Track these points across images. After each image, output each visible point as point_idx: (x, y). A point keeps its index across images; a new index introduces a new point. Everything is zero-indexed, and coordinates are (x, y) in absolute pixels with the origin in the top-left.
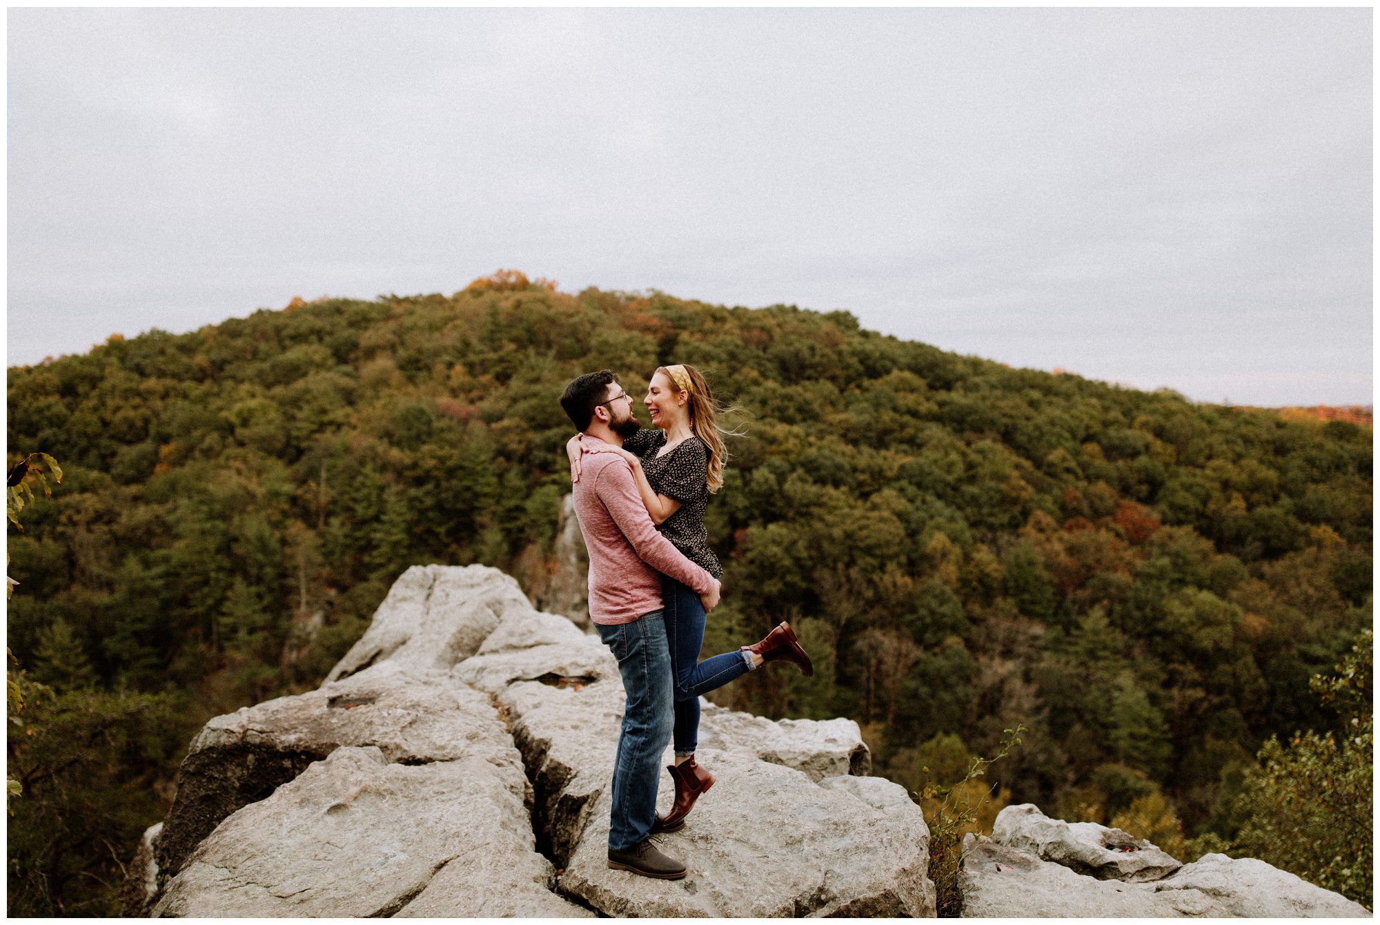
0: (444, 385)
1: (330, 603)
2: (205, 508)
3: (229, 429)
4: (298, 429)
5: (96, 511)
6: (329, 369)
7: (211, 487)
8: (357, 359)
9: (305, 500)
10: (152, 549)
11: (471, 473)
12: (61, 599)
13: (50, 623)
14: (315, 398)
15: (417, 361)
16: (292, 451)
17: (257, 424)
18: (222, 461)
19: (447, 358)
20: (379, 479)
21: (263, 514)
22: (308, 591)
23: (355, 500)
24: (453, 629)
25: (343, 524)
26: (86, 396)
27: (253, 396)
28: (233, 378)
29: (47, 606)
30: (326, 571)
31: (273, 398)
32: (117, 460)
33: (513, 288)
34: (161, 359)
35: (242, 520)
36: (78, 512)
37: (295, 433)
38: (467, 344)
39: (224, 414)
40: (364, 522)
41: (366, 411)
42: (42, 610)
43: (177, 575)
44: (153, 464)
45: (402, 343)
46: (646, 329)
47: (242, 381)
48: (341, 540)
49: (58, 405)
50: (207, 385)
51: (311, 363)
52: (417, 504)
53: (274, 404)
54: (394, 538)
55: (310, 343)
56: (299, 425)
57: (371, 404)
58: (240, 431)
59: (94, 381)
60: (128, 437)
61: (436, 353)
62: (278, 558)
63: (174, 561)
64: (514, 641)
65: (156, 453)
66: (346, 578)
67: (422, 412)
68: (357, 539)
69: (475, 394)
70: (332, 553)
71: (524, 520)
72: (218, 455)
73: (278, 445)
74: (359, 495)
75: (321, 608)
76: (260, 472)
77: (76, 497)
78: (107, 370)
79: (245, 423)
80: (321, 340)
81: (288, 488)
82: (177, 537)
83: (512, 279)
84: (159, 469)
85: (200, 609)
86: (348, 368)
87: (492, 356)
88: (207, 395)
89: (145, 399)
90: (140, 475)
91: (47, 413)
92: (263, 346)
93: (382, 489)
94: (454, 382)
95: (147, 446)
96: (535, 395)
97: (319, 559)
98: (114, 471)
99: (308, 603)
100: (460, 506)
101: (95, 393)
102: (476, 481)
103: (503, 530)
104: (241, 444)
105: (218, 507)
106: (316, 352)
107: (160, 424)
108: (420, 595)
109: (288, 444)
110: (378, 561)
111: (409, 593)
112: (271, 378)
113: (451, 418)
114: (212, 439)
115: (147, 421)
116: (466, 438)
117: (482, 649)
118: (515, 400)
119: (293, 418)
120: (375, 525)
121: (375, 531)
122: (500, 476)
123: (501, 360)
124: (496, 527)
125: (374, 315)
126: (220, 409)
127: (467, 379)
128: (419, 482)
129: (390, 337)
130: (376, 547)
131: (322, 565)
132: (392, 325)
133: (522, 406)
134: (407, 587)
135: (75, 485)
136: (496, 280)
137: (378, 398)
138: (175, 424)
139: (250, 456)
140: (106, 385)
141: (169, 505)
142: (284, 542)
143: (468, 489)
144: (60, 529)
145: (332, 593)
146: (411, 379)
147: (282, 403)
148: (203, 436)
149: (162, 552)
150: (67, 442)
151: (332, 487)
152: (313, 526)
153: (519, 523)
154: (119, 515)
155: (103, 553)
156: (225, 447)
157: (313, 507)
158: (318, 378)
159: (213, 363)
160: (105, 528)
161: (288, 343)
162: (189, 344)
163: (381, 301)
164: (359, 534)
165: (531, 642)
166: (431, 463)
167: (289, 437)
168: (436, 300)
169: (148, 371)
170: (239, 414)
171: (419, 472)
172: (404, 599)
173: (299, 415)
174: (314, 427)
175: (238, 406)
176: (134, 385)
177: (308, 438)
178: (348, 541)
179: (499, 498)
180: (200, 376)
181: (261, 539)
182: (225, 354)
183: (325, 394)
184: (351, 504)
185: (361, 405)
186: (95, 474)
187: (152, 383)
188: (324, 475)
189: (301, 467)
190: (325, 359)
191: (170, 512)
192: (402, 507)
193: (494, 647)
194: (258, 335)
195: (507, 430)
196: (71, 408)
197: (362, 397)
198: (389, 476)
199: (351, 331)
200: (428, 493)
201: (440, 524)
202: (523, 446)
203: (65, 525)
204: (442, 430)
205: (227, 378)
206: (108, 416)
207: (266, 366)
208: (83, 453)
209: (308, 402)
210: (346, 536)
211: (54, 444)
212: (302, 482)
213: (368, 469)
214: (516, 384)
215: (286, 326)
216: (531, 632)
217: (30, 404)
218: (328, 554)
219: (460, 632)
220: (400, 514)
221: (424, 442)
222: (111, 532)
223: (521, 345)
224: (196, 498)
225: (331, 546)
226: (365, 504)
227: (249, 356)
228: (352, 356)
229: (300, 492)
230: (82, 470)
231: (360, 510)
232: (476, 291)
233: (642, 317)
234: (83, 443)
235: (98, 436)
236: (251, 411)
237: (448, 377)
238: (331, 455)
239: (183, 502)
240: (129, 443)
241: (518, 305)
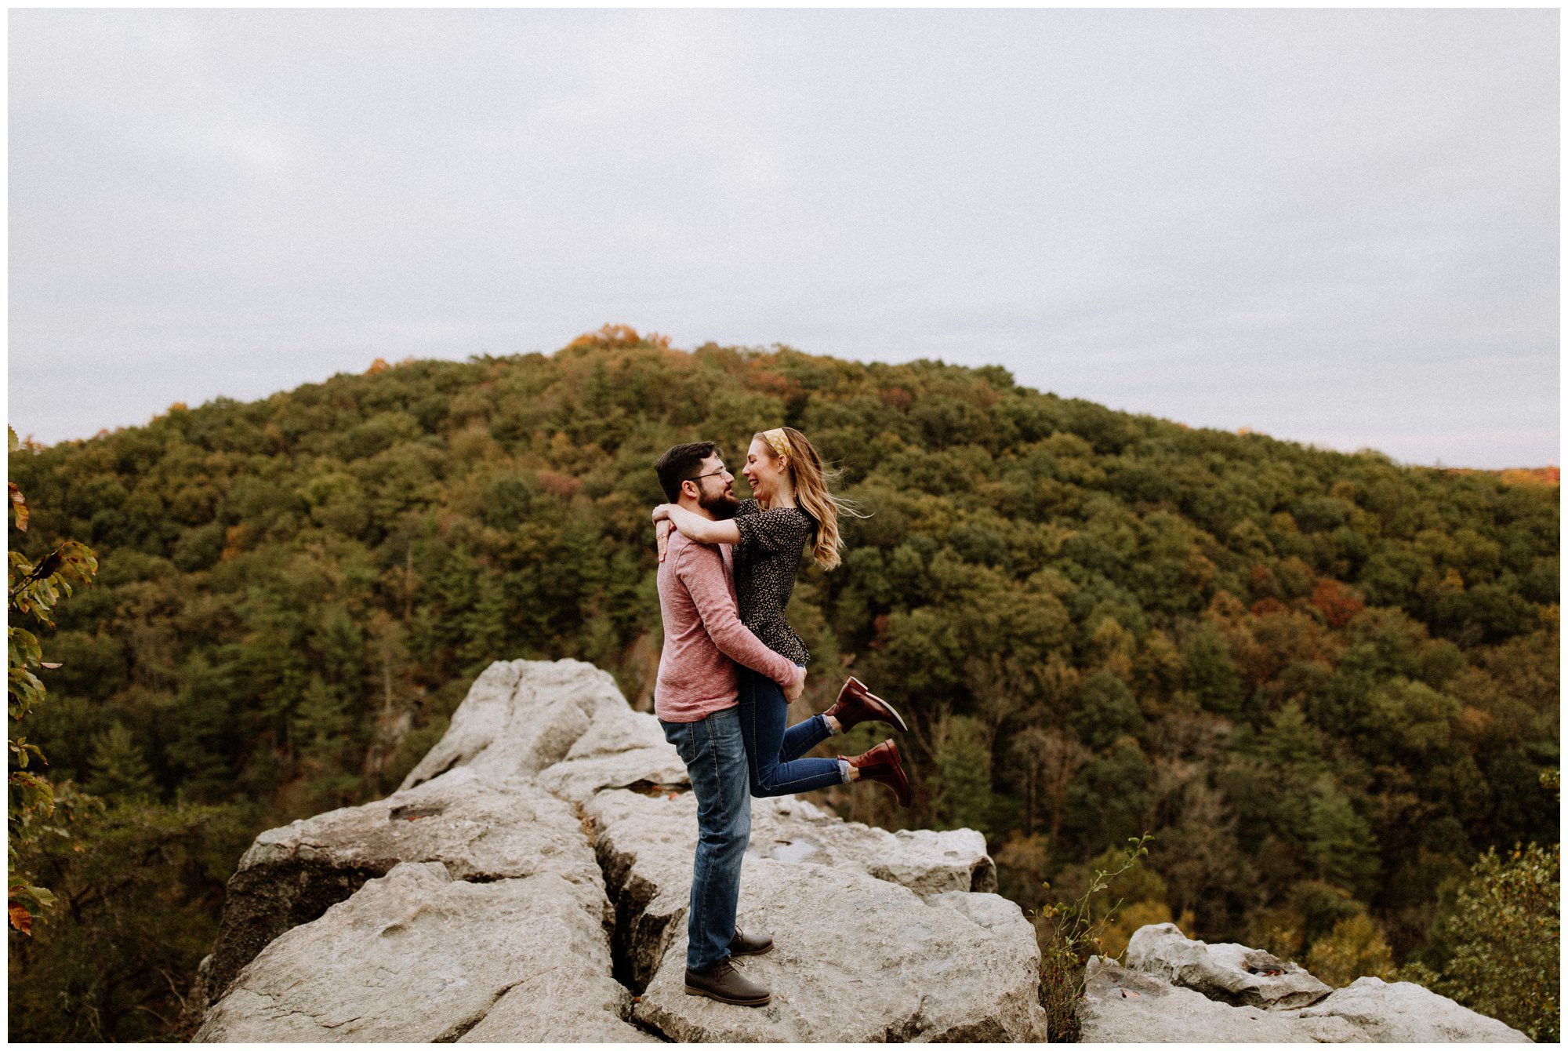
0: (544, 455)
1: (419, 703)
2: (278, 598)
3: (306, 508)
4: (383, 507)
5: (157, 602)
6: (415, 440)
7: (285, 574)
8: (446, 428)
9: (391, 588)
10: (220, 644)
11: (576, 554)
12: (118, 701)
13: (107, 728)
14: (400, 473)
15: (514, 429)
16: (375, 532)
17: (335, 502)
18: (297, 543)
19: (548, 425)
20: (472, 563)
21: (343, 603)
22: (394, 690)
23: (444, 586)
24: (540, 732)
25: (432, 613)
26: (146, 472)
27: (330, 470)
28: (309, 450)
29: (103, 709)
30: (413, 667)
31: (352, 473)
32: (180, 543)
33: (621, 345)
34: (228, 430)
35: (319, 610)
36: (137, 603)
37: (378, 512)
38: (570, 409)
39: (299, 491)
40: (456, 612)
41: (458, 486)
42: (97, 713)
43: (248, 673)
44: (220, 549)
45: (498, 409)
46: (771, 389)
47: (316, 454)
48: (430, 632)
49: (114, 484)
50: (280, 459)
51: (395, 432)
52: (515, 591)
53: (355, 480)
54: (489, 629)
55: (395, 411)
56: (382, 502)
57: (463, 478)
58: (317, 511)
59: (154, 456)
60: (194, 518)
61: (536, 420)
62: (358, 653)
63: (244, 658)
64: (606, 744)
65: (224, 535)
66: (436, 675)
67: (519, 486)
68: (448, 630)
69: (578, 466)
70: (420, 647)
71: (635, 608)
72: (293, 537)
73: (360, 526)
74: (450, 581)
75: (408, 709)
76: (339, 557)
77: (134, 587)
78: (169, 444)
79: (322, 501)
80: (406, 406)
81: (370, 574)
82: (248, 630)
83: (620, 335)
84: (226, 554)
85: (274, 712)
86: (437, 438)
87: (599, 422)
88: (280, 469)
89: (211, 476)
90: (206, 562)
91: (103, 493)
92: (341, 414)
93: (475, 574)
94: (555, 453)
95: (213, 528)
97: (406, 653)
98: (178, 557)
99: (393, 704)
100: (565, 592)
101: (156, 469)
102: (581, 564)
103: (613, 618)
104: (318, 525)
105: (293, 596)
106: (400, 420)
107: (228, 503)
108: (504, 694)
109: (370, 525)
110: (470, 655)
111: (492, 691)
112: (351, 450)
113: (553, 494)
114: (285, 520)
115: (212, 500)
116: (569, 515)
117: (570, 754)
118: (623, 472)
119: (375, 495)
120: (468, 615)
121: (468, 621)
122: (609, 558)
123: (609, 427)
124: (604, 615)
125: (465, 378)
126: (295, 486)
127: (569, 449)
128: (517, 565)
129: (484, 402)
130: (470, 640)
131: (410, 660)
132: (485, 388)
133: (632, 478)
134: (490, 685)
135: (134, 573)
136: (601, 336)
137: (470, 471)
138: (244, 504)
139: (328, 539)
140: (167, 460)
141: (239, 595)
142: (366, 635)
143: (572, 573)
144: (117, 622)
145: (421, 691)
146: (507, 450)
147: (363, 479)
148: (276, 517)
149: (229, 648)
150: (125, 524)
151: (420, 572)
152: (399, 616)
153: (630, 611)
154: (182, 605)
155: (166, 649)
156: (300, 527)
157: (398, 595)
158: (403, 450)
159: (286, 434)
160: (168, 621)
161: (369, 410)
162: (259, 414)
163: (473, 362)
164: (450, 625)
165: (624, 745)
166: (532, 543)
167: (371, 517)
168: (535, 360)
169: (214, 444)
170: (316, 491)
171: (515, 555)
172: (486, 699)
173: (383, 491)
174: (399, 505)
175: (314, 482)
176: (198, 460)
177: (393, 517)
178: (438, 633)
179: (607, 583)
180: (272, 449)
181: (339, 631)
182: (300, 424)
183: (411, 467)
184: (441, 591)
185: (452, 479)
186: (155, 561)
187: (217, 458)
188: (410, 559)
189: (383, 550)
190: (411, 429)
191: (239, 602)
192: (497, 593)
193: (583, 752)
194: (335, 401)
195: (615, 506)
196: (129, 487)
197: (452, 470)
198: (484, 560)
199: (439, 396)
200: (526, 578)
201: (540, 613)
202: (634, 524)
203: (123, 618)
204: (542, 507)
205: (302, 450)
206: (169, 494)
207: (344, 437)
208: (143, 536)
209: (393, 477)
210: (436, 627)
211: (110, 527)
212: (386, 567)
213: (459, 552)
214: (624, 454)
215: (366, 392)
216: (625, 734)
217: (84, 483)
218: (416, 648)
219: (547, 734)
220: (495, 602)
221: (522, 521)
222: (173, 625)
223: (631, 409)
224: (269, 586)
225: (419, 639)
226: (456, 591)
227: (326, 426)
228: (441, 424)
229: (383, 578)
230: (142, 556)
231: (452, 599)
232: (579, 349)
233: (768, 376)
234: (142, 525)
235: (158, 517)
236: (329, 487)
237: (549, 447)
238: (418, 536)
239: (254, 591)
240: (193, 525)
241: (627, 363)
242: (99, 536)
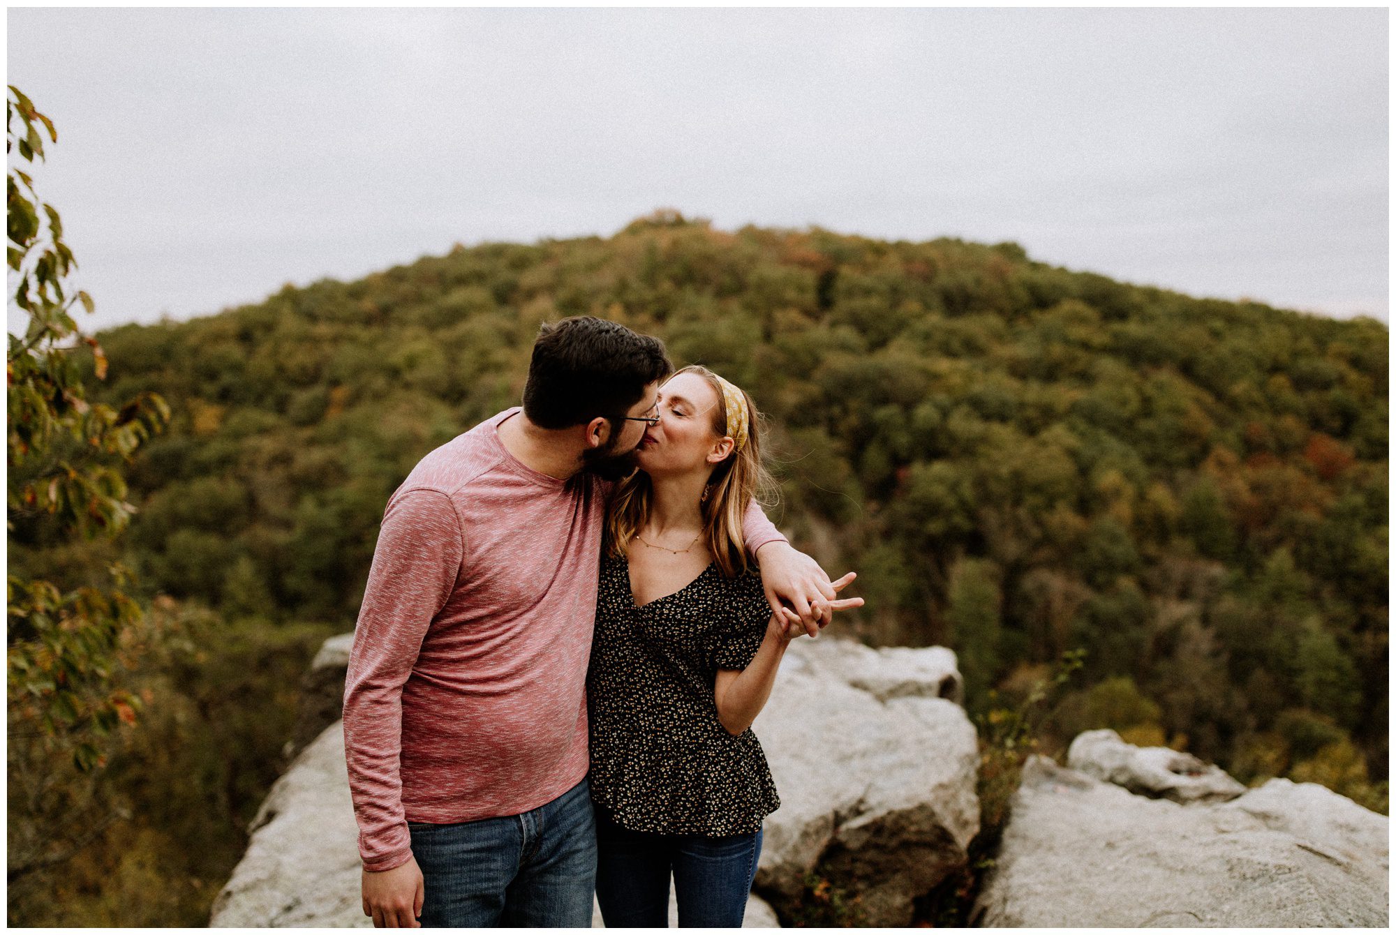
2: (375, 450)
3: (394, 373)
4: (462, 370)
5: (274, 455)
6: (491, 311)
7: (381, 430)
8: (517, 301)
10: (327, 490)
12: (243, 539)
13: (235, 561)
14: (477, 341)
16: (456, 393)
17: (422, 368)
18: (389, 403)
19: (604, 298)
26: (262, 341)
27: (416, 338)
28: (399, 321)
29: (232, 545)
31: (437, 341)
32: (292, 403)
33: (669, 225)
36: (258, 455)
37: (458, 375)
38: (624, 283)
39: (391, 358)
42: (227, 548)
43: (350, 515)
44: (325, 409)
45: (561, 284)
46: (804, 263)
47: (406, 325)
49: (235, 351)
50: (375, 331)
51: (473, 306)
53: (439, 348)
55: (471, 286)
56: (463, 366)
58: (406, 375)
59: (269, 327)
60: (303, 381)
61: (595, 293)
63: (348, 500)
65: (328, 396)
72: (386, 398)
73: (442, 387)
76: (425, 415)
77: (252, 442)
78: (281, 317)
79: (411, 366)
80: (481, 282)
82: (349, 478)
83: (670, 218)
84: (331, 412)
86: (509, 310)
87: (650, 294)
88: (375, 339)
89: (316, 345)
90: (313, 417)
91: (226, 360)
92: (426, 290)
95: (318, 391)
96: (693, 334)
98: (289, 414)
101: (270, 339)
104: (408, 387)
105: (386, 449)
106: (476, 295)
107: (332, 368)
109: (451, 386)
112: (435, 322)
114: (380, 382)
115: (319, 366)
118: (674, 338)
119: (456, 361)
123: (658, 299)
125: (531, 257)
126: (387, 352)
129: (549, 278)
132: (550, 266)
133: (681, 344)
135: (254, 428)
136: (652, 218)
138: (345, 369)
139: (417, 399)
140: (280, 331)
141: (341, 448)
144: (242, 471)
147: (446, 346)
148: (372, 380)
149: (336, 492)
150: (245, 386)
154: (295, 456)
155: (281, 494)
156: (392, 390)
158: (480, 321)
159: (381, 307)
160: (283, 470)
161: (450, 286)
162: (357, 291)
163: (539, 244)
167: (453, 379)
168: (594, 241)
169: (319, 316)
170: (405, 357)
173: (463, 356)
174: (477, 368)
175: (404, 350)
176: (306, 330)
177: (471, 379)
180: (368, 321)
182: (391, 299)
183: (487, 336)
185: (522, 347)
186: (271, 418)
187: (323, 329)
189: (464, 408)
190: (486, 302)
191: (342, 454)
194: (421, 280)
196: (248, 354)
197: (521, 338)
199: (511, 273)
203: (245, 467)
205: (393, 322)
206: (283, 361)
207: (430, 309)
208: (261, 396)
209: (471, 345)
211: (234, 389)
214: (674, 323)
215: (448, 271)
217: (212, 351)
222: (288, 474)
223: (679, 282)
224: (367, 439)
227: (414, 300)
228: (513, 297)
230: (260, 414)
232: (635, 229)
233: (801, 251)
234: (260, 388)
235: (273, 381)
236: (417, 354)
238: (493, 397)
239: (354, 444)
240: (303, 387)
241: (676, 243)
242: (225, 396)
